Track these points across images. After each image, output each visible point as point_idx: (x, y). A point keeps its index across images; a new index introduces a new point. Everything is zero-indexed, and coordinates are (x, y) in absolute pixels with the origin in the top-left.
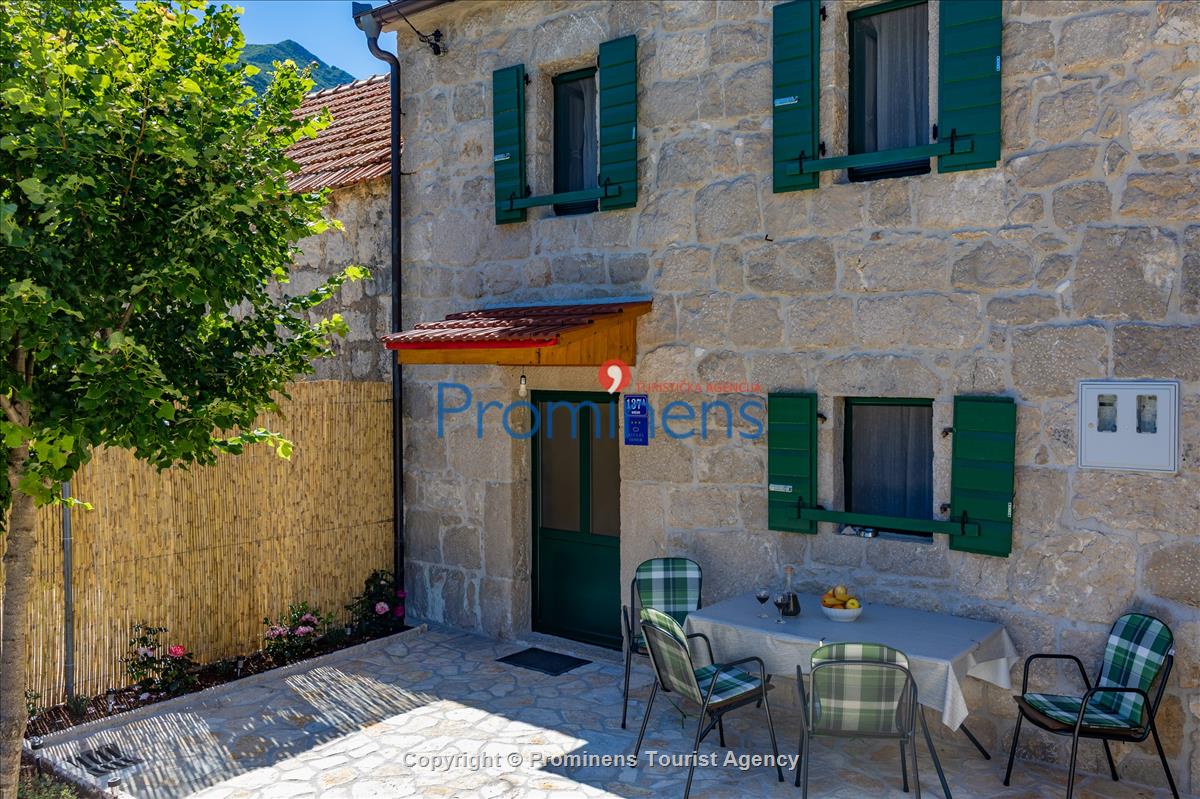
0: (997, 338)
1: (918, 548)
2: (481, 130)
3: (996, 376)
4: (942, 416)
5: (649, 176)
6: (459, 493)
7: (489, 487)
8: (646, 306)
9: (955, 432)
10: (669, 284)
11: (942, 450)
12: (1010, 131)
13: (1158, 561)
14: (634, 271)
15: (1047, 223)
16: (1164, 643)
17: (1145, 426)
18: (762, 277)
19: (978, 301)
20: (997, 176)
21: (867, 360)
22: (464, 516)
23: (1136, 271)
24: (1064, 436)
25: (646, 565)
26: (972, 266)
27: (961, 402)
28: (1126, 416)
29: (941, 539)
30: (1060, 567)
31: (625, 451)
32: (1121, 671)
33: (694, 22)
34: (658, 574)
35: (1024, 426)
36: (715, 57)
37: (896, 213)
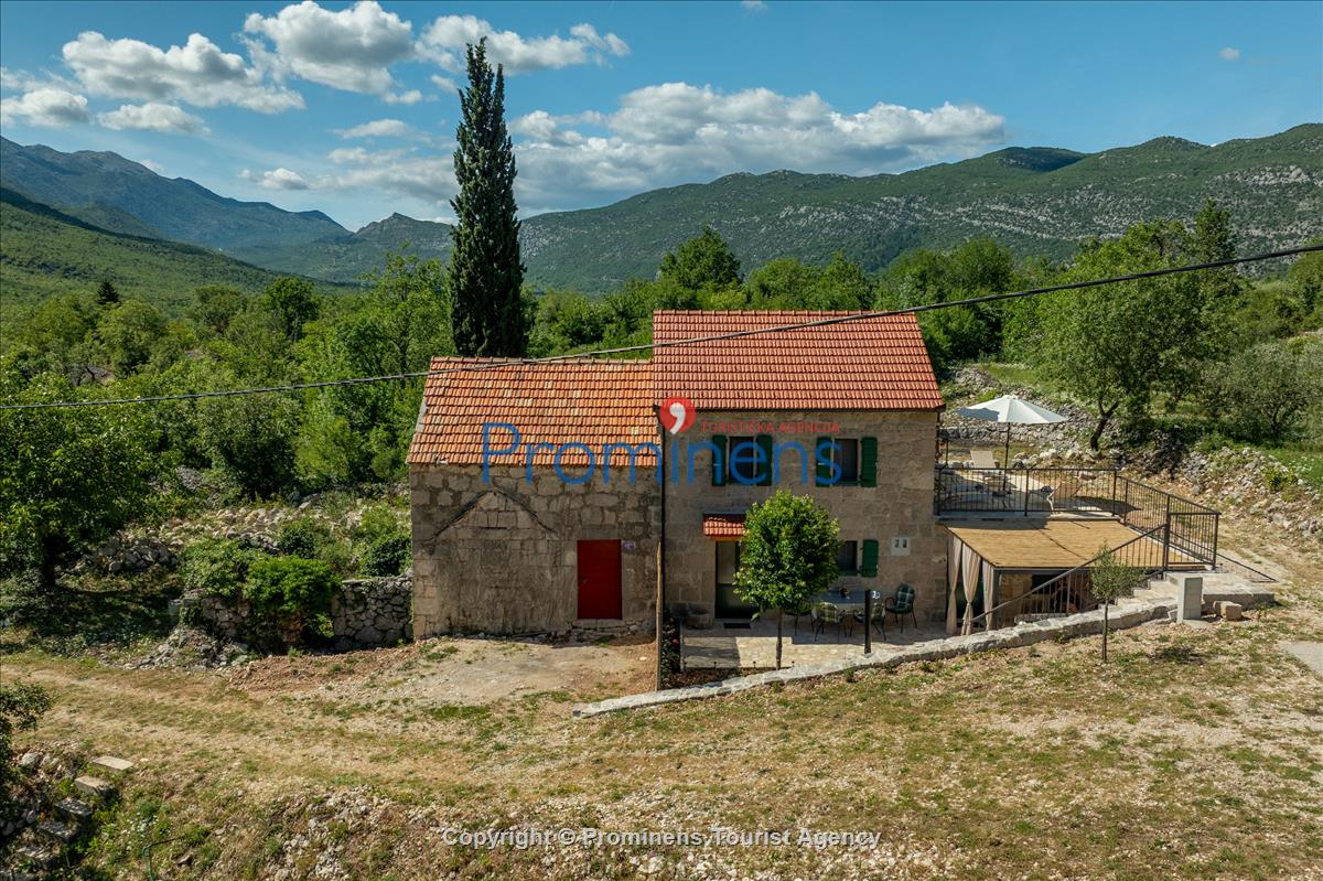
0: (873, 527)
1: (853, 577)
3: (872, 536)
4: (860, 545)
6: (690, 576)
7: (704, 574)
9: (864, 548)
11: (860, 552)
12: (878, 479)
13: (906, 575)
15: (885, 501)
16: (912, 592)
17: (905, 546)
19: (869, 517)
20: (874, 489)
22: (692, 583)
23: (903, 513)
24: (888, 549)
26: (868, 509)
27: (865, 542)
28: (901, 544)
29: (859, 575)
30: (886, 578)
32: (903, 599)
33: (790, 435)
35: (880, 547)
37: (850, 495)
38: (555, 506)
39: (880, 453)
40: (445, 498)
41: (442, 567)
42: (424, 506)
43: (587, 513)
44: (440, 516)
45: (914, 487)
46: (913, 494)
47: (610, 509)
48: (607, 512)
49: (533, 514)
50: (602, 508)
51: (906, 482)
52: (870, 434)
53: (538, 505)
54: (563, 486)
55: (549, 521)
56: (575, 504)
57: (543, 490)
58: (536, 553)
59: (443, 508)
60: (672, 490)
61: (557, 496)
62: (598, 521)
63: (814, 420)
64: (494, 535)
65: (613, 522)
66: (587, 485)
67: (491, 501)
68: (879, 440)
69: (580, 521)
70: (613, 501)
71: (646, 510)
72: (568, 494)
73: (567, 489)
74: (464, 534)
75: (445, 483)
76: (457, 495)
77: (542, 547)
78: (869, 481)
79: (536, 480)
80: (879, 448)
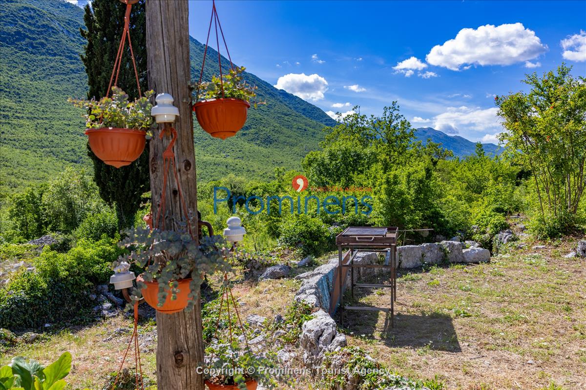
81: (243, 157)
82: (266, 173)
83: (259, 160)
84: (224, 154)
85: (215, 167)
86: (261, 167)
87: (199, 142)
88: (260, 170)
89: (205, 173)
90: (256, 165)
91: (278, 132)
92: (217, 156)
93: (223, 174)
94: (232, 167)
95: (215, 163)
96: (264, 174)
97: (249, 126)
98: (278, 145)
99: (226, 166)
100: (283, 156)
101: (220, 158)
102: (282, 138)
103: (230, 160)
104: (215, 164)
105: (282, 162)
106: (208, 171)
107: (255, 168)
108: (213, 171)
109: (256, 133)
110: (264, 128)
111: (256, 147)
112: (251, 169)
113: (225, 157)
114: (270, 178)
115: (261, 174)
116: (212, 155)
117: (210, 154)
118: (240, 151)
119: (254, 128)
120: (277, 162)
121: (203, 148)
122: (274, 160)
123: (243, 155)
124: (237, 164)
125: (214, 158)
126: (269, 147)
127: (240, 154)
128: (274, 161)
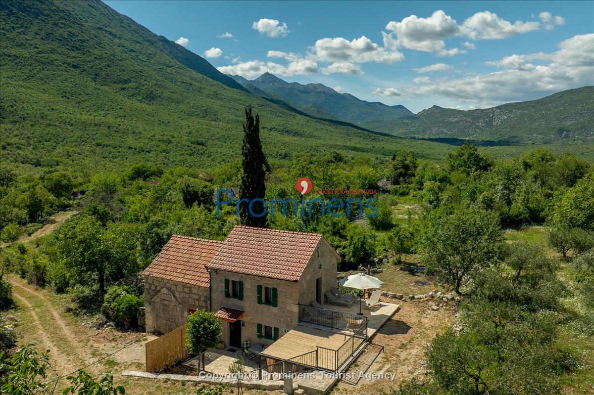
0: (277, 323)
1: (271, 341)
2: (223, 285)
3: (277, 326)
4: (273, 329)
5: (244, 297)
8: (244, 312)
10: (247, 310)
11: (273, 332)
12: (278, 304)
14: (243, 307)
15: (281, 314)
18: (257, 311)
19: (276, 319)
20: (277, 308)
21: (267, 322)
23: (287, 319)
24: (283, 332)
25: (244, 342)
26: (275, 315)
27: (275, 328)
29: (273, 341)
31: (242, 327)
34: (245, 343)
35: (279, 331)
36: (252, 287)
37: (269, 309)
38: (182, 296)
39: (279, 295)
40: (153, 287)
41: (152, 310)
42: (148, 289)
43: (190, 299)
44: (152, 293)
45: (291, 310)
46: (290, 312)
47: (197, 300)
48: (195, 301)
49: (175, 297)
50: (194, 299)
51: (288, 308)
52: (275, 286)
53: (177, 294)
54: (183, 289)
55: (180, 300)
56: (187, 296)
57: (179, 289)
58: (177, 311)
59: (152, 290)
60: (214, 296)
61: (182, 292)
62: (193, 303)
63: (257, 278)
64: (166, 302)
65: (197, 305)
66: (190, 290)
67: (164, 290)
68: (278, 289)
69: (188, 302)
70: (197, 297)
71: (206, 302)
72: (185, 292)
73: (185, 290)
74: (158, 300)
75: (153, 282)
76: (156, 287)
77: (178, 309)
78: (275, 305)
79: (176, 285)
80: (278, 293)
81: (125, 116)
82: (154, 136)
83: (144, 119)
84: (103, 112)
85: (95, 128)
86: (147, 127)
87: (72, 98)
88: (146, 132)
89: (86, 136)
90: (141, 126)
91: (160, 86)
92: (95, 114)
93: (106, 136)
94: (115, 129)
95: (96, 123)
96: (152, 136)
97: (129, 79)
98: (162, 101)
99: (109, 128)
100: (169, 114)
101: (99, 118)
102: (166, 94)
103: (110, 120)
104: (96, 125)
105: (169, 122)
106: (88, 133)
107: (141, 130)
108: (94, 133)
109: (137, 88)
110: (145, 82)
111: (138, 104)
112: (137, 131)
113: (104, 116)
114: (159, 141)
115: (148, 136)
116: (89, 113)
117: (87, 112)
118: (121, 109)
119: (134, 82)
120: (163, 122)
121: (77, 105)
122: (160, 119)
123: (125, 113)
124: (120, 125)
125: (92, 117)
126: (153, 104)
127: (121, 113)
128: (160, 121)
